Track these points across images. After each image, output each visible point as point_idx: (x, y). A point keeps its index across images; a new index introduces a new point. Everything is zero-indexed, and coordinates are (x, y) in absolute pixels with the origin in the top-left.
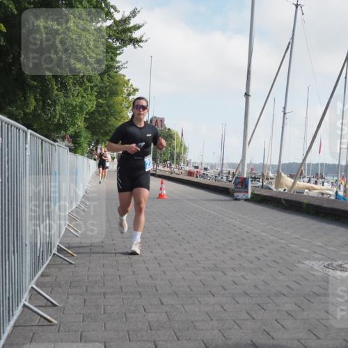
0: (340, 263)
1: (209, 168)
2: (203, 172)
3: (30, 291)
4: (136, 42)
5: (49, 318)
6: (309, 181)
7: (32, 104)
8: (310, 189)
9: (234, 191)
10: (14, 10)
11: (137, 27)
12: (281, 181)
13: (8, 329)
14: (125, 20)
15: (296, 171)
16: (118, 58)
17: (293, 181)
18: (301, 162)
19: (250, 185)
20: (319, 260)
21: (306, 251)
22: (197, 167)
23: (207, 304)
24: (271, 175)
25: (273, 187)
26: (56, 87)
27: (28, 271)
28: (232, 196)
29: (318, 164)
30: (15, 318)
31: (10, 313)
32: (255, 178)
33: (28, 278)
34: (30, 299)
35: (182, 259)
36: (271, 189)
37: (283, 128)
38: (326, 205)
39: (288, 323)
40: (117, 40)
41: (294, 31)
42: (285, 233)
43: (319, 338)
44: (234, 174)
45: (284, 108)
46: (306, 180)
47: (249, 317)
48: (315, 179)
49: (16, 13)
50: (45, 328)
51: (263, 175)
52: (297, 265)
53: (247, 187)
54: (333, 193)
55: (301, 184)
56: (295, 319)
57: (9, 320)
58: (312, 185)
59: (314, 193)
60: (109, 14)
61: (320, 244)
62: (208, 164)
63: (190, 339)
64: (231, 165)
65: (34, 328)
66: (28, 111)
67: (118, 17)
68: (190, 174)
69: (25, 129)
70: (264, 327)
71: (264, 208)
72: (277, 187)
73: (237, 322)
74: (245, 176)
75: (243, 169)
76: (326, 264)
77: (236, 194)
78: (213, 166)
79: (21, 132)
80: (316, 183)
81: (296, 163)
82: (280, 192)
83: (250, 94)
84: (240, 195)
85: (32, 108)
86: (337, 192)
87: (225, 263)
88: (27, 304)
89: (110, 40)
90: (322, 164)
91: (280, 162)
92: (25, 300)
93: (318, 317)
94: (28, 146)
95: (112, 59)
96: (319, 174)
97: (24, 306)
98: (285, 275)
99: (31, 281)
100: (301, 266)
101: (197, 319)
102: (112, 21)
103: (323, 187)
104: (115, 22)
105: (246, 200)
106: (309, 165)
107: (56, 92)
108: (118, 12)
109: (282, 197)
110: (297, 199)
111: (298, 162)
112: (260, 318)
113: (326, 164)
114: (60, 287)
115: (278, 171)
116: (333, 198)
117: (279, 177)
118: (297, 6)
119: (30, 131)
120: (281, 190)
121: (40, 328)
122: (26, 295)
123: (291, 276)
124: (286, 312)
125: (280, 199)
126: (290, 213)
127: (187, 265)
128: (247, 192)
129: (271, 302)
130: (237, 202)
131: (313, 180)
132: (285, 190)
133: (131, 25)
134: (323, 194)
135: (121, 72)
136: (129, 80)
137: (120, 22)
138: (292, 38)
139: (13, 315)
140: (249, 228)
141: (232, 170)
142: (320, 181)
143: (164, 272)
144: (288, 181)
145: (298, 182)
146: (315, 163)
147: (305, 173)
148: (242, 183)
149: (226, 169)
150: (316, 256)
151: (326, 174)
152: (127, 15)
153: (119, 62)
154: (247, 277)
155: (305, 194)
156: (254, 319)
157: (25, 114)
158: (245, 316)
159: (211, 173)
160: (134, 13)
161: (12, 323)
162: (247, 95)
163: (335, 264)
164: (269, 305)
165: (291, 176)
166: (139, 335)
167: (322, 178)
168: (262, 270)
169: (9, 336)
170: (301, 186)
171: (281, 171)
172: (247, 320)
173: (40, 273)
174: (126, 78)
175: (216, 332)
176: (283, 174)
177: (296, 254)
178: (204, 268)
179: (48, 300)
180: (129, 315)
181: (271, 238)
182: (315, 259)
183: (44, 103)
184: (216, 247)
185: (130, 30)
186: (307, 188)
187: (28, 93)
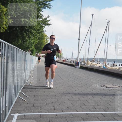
0: (104, 85)
2: (67, 60)
4: (49, 25)
6: (96, 63)
7: (20, 42)
11: (49, 21)
13: (14, 103)
14: (46, 19)
15: (92, 60)
16: (44, 29)
17: (91, 63)
19: (80, 64)
20: (98, 84)
21: (95, 82)
22: (65, 59)
24: (85, 61)
25: (86, 64)
27: (19, 87)
28: (75, 67)
29: (98, 58)
30: (16, 100)
31: (14, 99)
32: (81, 62)
35: (61, 84)
36: (85, 65)
37: (89, 48)
38: (100, 69)
39: (90, 101)
40: (43, 24)
42: (89, 77)
43: (98, 105)
44: (75, 61)
45: (89, 43)
46: (95, 62)
48: (97, 62)
50: (24, 103)
51: (83, 61)
53: (79, 64)
54: (102, 66)
55: (94, 63)
56: (92, 100)
57: (14, 101)
58: (96, 64)
59: (97, 66)
60: (41, 17)
61: (98, 80)
62: (68, 58)
63: (63, 106)
64: (75, 58)
65: (21, 103)
66: (19, 43)
67: (44, 18)
68: (63, 61)
70: (83, 102)
71: (83, 70)
72: (87, 64)
73: (76, 101)
74: (78, 61)
75: (78, 59)
76: (100, 85)
77: (76, 66)
78: (70, 59)
79: (17, 49)
80: (98, 63)
81: (92, 58)
84: (77, 67)
85: (20, 43)
86: (103, 66)
87: (73, 85)
88: (19, 96)
89: (41, 24)
90: (99, 58)
91: (88, 58)
92: (18, 95)
93: (98, 100)
94: (19, 53)
95: (42, 29)
96: (98, 61)
98: (89, 88)
99: (20, 90)
100: (93, 86)
101: (65, 100)
102: (42, 19)
103: (100, 65)
104: (43, 19)
105: (79, 68)
106: (96, 58)
107: (27, 38)
108: (44, 16)
109: (89, 67)
110: (92, 68)
113: (100, 58)
114: (28, 92)
115: (87, 60)
116: (102, 67)
117: (88, 62)
118: (93, 15)
119: (19, 49)
120: (88, 65)
121: (23, 103)
122: (19, 94)
123: (91, 89)
124: (90, 98)
125: (88, 68)
126: (90, 72)
127: (63, 86)
128: (79, 66)
130: (76, 68)
131: (97, 63)
133: (47, 20)
134: (99, 66)
135: (45, 33)
137: (44, 19)
138: (91, 24)
140: (79, 76)
141: (75, 60)
142: (99, 63)
143: (56, 88)
144: (90, 63)
147: (95, 61)
148: (78, 63)
149: (73, 60)
150: (98, 83)
151: (101, 61)
152: (46, 17)
153: (43, 30)
154: (79, 89)
156: (81, 100)
157: (18, 44)
158: (78, 99)
159: (69, 60)
160: (48, 17)
161: (15, 101)
162: (79, 39)
163: (103, 85)
165: (91, 62)
166: (49, 105)
167: (99, 62)
168: (83, 87)
169: (14, 105)
172: (79, 100)
173: (22, 88)
174: (46, 35)
175: (70, 104)
176: (89, 61)
177: (92, 82)
178: (67, 86)
179: (25, 95)
180: (47, 99)
181: (85, 78)
182: (97, 84)
183: (23, 41)
184: (70, 81)
185: (47, 21)
186: (95, 65)
187: (19, 38)
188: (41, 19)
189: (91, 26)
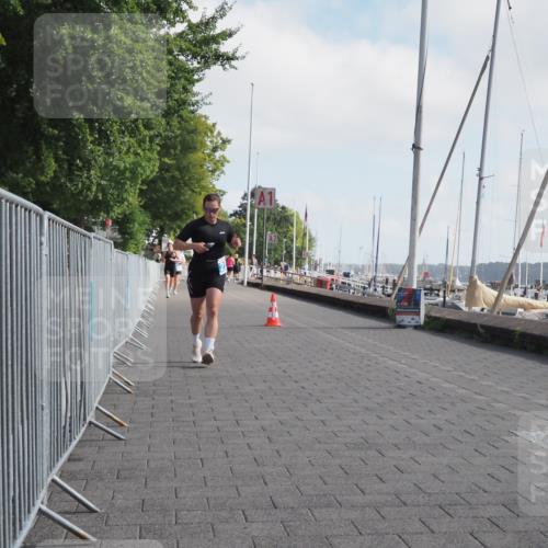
1: (352, 273)
2: (342, 279)
3: (50, 486)
4: (226, 59)
5: (82, 532)
6: (524, 294)
7: (51, 166)
8: (526, 307)
9: (395, 312)
10: (19, 8)
11: (228, 35)
12: (477, 294)
14: (208, 23)
15: (502, 278)
16: (196, 88)
17: (496, 293)
18: (509, 261)
19: (423, 301)
22: (331, 272)
23: (352, 506)
24: (458, 284)
25: (462, 305)
26: (90, 139)
27: (46, 452)
28: (393, 320)
29: (539, 264)
30: (25, 532)
31: (16, 525)
32: (431, 290)
33: (46, 465)
34: (49, 499)
36: (458, 308)
37: (478, 203)
40: (194, 57)
41: (494, 36)
42: (484, 383)
44: (395, 284)
45: (480, 170)
46: (519, 291)
47: (424, 529)
48: (535, 290)
49: (21, 13)
51: (445, 284)
52: (506, 438)
53: (417, 304)
55: (510, 298)
57: (15, 537)
58: (528, 300)
59: (533, 315)
60: (179, 12)
62: (350, 266)
64: (390, 268)
66: (43, 178)
67: (195, 17)
68: (320, 283)
69: (40, 209)
71: (447, 340)
72: (469, 304)
73: (404, 537)
74: (415, 287)
75: (411, 274)
77: (399, 318)
78: (359, 270)
79: (33, 216)
80: (536, 296)
81: (502, 264)
82: (475, 313)
83: (422, 146)
84: (407, 319)
85: (51, 174)
87: (382, 435)
88: (44, 508)
89: (181, 58)
91: (473, 261)
92: (41, 502)
94: (44, 239)
95: (186, 90)
96: (541, 281)
97: (40, 512)
98: (485, 456)
99: (50, 469)
100: (512, 439)
101: (335, 532)
102: (186, 24)
104: (191, 26)
105: (417, 327)
106: (524, 265)
107: (90, 147)
108: (195, 9)
109: (478, 321)
110: (504, 326)
111: (504, 261)
112: (444, 530)
114: (101, 479)
115: (471, 278)
117: (472, 286)
119: (47, 214)
120: (477, 309)
122: (43, 494)
123: (497, 457)
124: (489, 519)
125: (475, 325)
126: (492, 350)
127: (317, 440)
128: (418, 314)
129: (462, 501)
130: (401, 331)
131: (531, 292)
132: (483, 310)
133: (218, 31)
135: (202, 111)
136: (214, 125)
137: (198, 26)
138: (493, 50)
139: (21, 529)
140: (421, 376)
141: (392, 277)
142: (543, 293)
143: (278, 452)
144: (487, 293)
145: (505, 296)
146: (533, 262)
147: (518, 280)
148: (410, 299)
149: (381, 275)
152: (209, 14)
153: (195, 95)
154: (420, 460)
155: (518, 316)
156: (433, 532)
157: (38, 183)
159: (356, 281)
160: (222, 11)
161: (20, 542)
162: (416, 148)
164: (458, 507)
165: (493, 286)
167: (545, 287)
168: (445, 447)
170: (511, 302)
171: (476, 277)
172: (422, 533)
173: (66, 455)
174: (210, 122)
176: (479, 282)
177: (503, 419)
178: (346, 444)
179: (80, 501)
180: (219, 527)
181: (461, 391)
183: (71, 164)
184: (367, 409)
185: (215, 39)
186: (521, 306)
187: (44, 147)
188: (180, 27)
189: (489, 60)
